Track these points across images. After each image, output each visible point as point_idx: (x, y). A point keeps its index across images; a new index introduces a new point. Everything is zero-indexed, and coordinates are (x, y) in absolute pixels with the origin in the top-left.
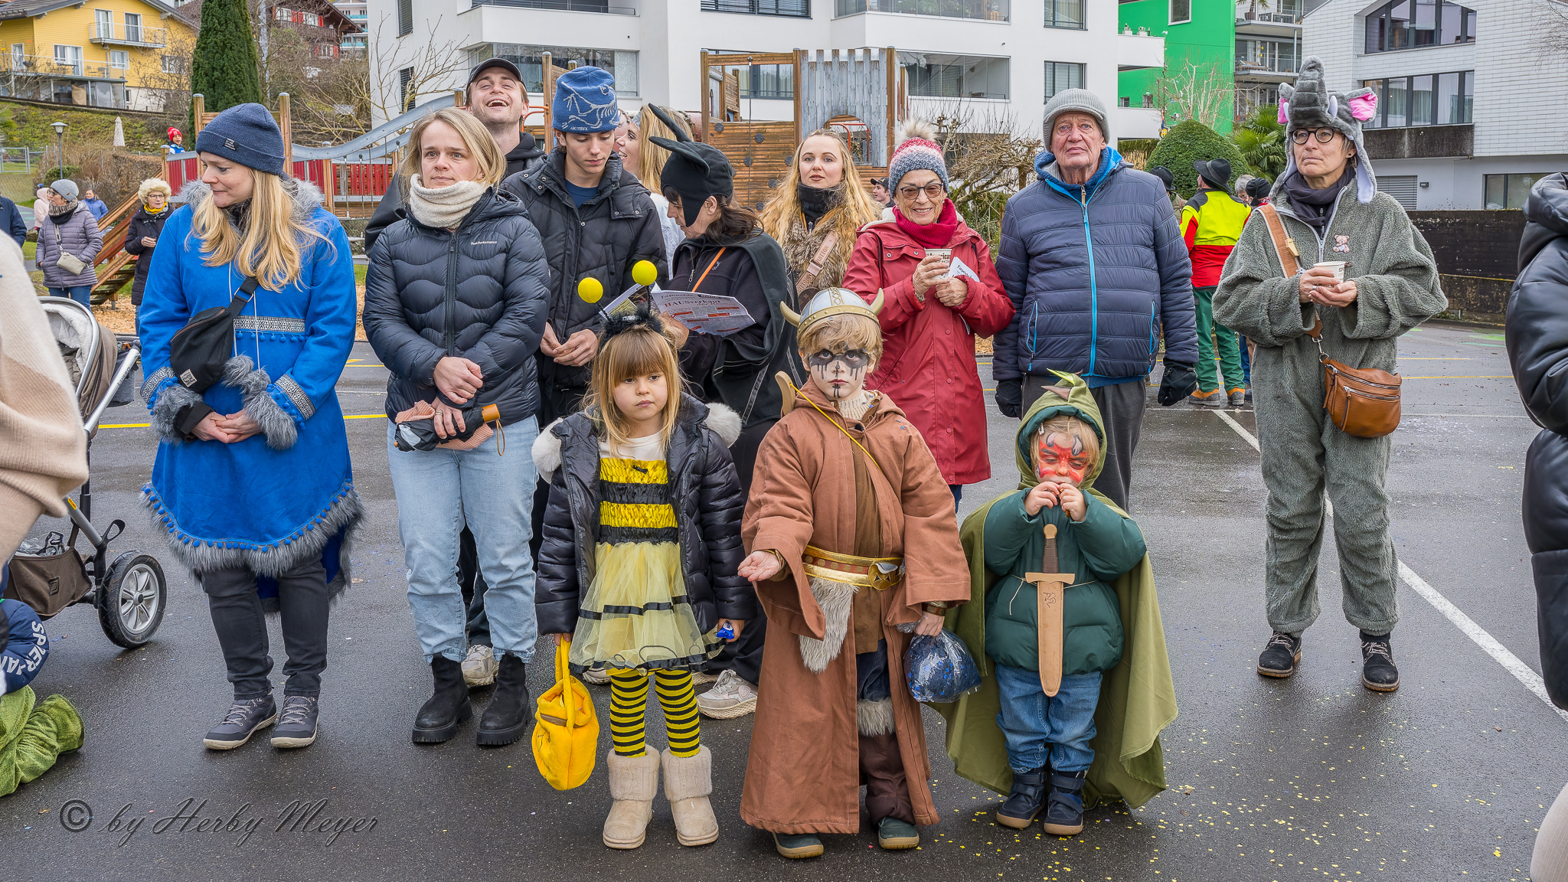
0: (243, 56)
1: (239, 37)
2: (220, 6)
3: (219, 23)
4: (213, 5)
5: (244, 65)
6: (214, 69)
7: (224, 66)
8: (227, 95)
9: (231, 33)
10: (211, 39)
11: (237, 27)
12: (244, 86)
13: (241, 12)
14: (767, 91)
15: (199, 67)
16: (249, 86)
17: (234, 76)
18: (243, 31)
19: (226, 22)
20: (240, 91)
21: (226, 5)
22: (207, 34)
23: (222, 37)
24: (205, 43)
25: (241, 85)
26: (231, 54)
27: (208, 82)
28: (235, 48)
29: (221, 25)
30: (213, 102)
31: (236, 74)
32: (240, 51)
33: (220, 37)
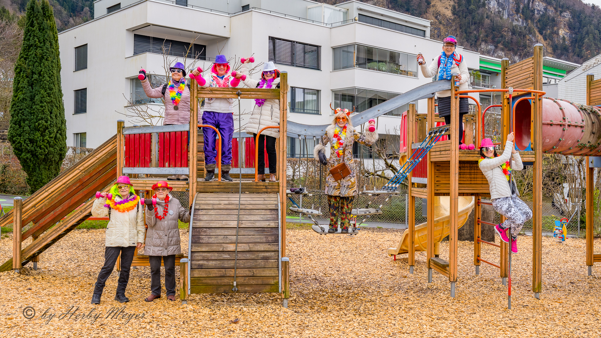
0: (54, 65)
1: (52, 52)
2: (39, 30)
3: (39, 41)
4: (34, 28)
5: (55, 71)
6: (33, 73)
7: (41, 71)
8: (42, 91)
9: (47, 49)
10: (32, 52)
11: (51, 45)
12: (54, 86)
13: (54, 35)
14: (298, 109)
15: (21, 71)
16: (57, 86)
17: (48, 79)
18: (55, 48)
19: (44, 40)
20: (51, 89)
21: (44, 30)
22: (29, 49)
23: (41, 51)
24: (27, 55)
25: (52, 85)
26: (46, 63)
27: (28, 82)
28: (50, 59)
29: (41, 43)
30: (31, 96)
31: (50, 77)
32: (52, 62)
33: (39, 51)
